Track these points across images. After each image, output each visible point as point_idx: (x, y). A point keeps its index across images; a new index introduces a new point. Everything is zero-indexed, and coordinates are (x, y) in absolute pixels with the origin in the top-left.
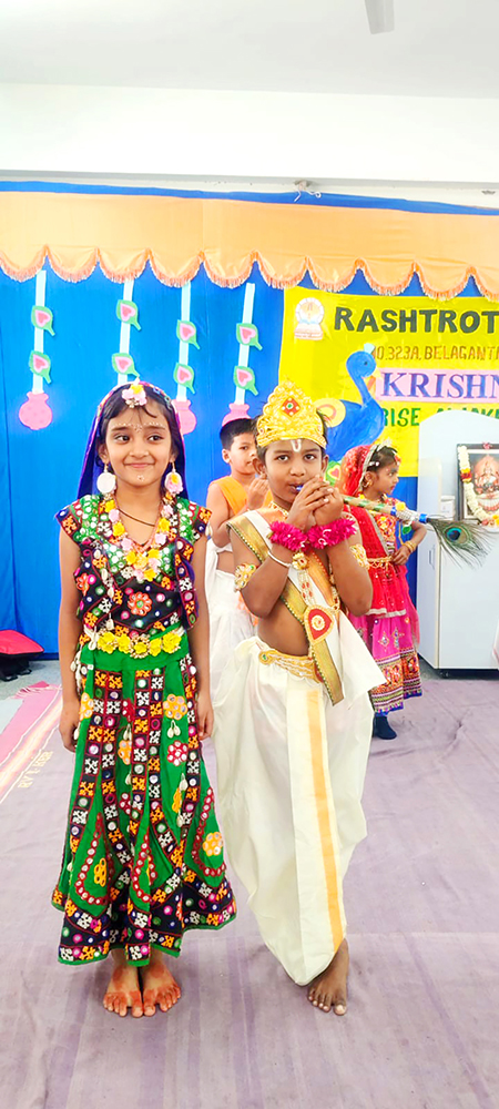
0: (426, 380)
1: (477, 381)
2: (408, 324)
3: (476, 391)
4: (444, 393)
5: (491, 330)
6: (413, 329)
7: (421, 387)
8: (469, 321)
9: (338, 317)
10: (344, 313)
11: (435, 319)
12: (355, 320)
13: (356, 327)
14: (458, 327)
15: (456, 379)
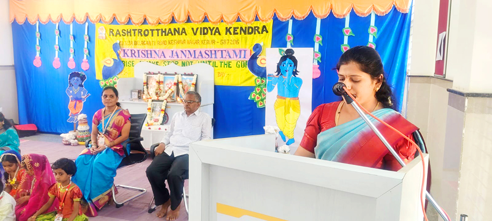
0: (135, 52)
1: (149, 52)
2: (129, 34)
3: (149, 56)
4: (140, 56)
5: (152, 36)
6: (131, 35)
7: (134, 54)
8: (146, 33)
9: (110, 32)
10: (111, 31)
11: (137, 32)
12: (115, 33)
13: (115, 35)
14: (143, 34)
15: (143, 52)
